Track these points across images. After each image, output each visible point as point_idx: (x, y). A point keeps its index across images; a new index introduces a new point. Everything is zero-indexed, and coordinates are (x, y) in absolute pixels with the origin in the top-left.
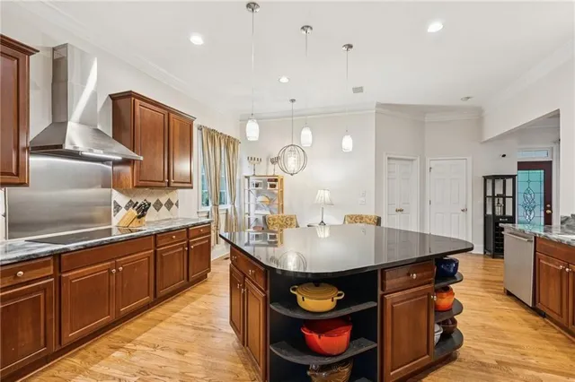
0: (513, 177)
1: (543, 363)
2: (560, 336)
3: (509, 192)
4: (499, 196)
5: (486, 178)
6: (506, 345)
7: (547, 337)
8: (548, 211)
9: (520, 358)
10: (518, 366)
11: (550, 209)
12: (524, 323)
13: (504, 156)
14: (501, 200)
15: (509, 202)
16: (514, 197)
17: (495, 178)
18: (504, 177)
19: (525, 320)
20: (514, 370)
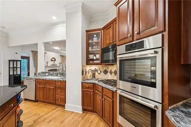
0: (20, 61)
1: (44, 113)
2: (43, 104)
3: (19, 66)
4: (15, 67)
5: (9, 61)
6: (33, 115)
7: (41, 107)
8: (29, 72)
9: (38, 116)
10: (39, 118)
11: (29, 71)
12: (34, 106)
13: (16, 53)
14: (16, 68)
15: (19, 70)
16: (20, 68)
17: (14, 61)
18: (17, 61)
19: (34, 105)
20: (39, 120)
